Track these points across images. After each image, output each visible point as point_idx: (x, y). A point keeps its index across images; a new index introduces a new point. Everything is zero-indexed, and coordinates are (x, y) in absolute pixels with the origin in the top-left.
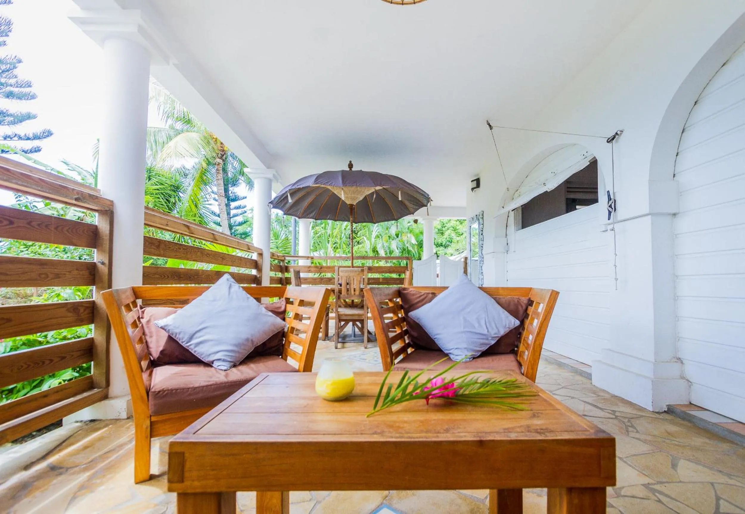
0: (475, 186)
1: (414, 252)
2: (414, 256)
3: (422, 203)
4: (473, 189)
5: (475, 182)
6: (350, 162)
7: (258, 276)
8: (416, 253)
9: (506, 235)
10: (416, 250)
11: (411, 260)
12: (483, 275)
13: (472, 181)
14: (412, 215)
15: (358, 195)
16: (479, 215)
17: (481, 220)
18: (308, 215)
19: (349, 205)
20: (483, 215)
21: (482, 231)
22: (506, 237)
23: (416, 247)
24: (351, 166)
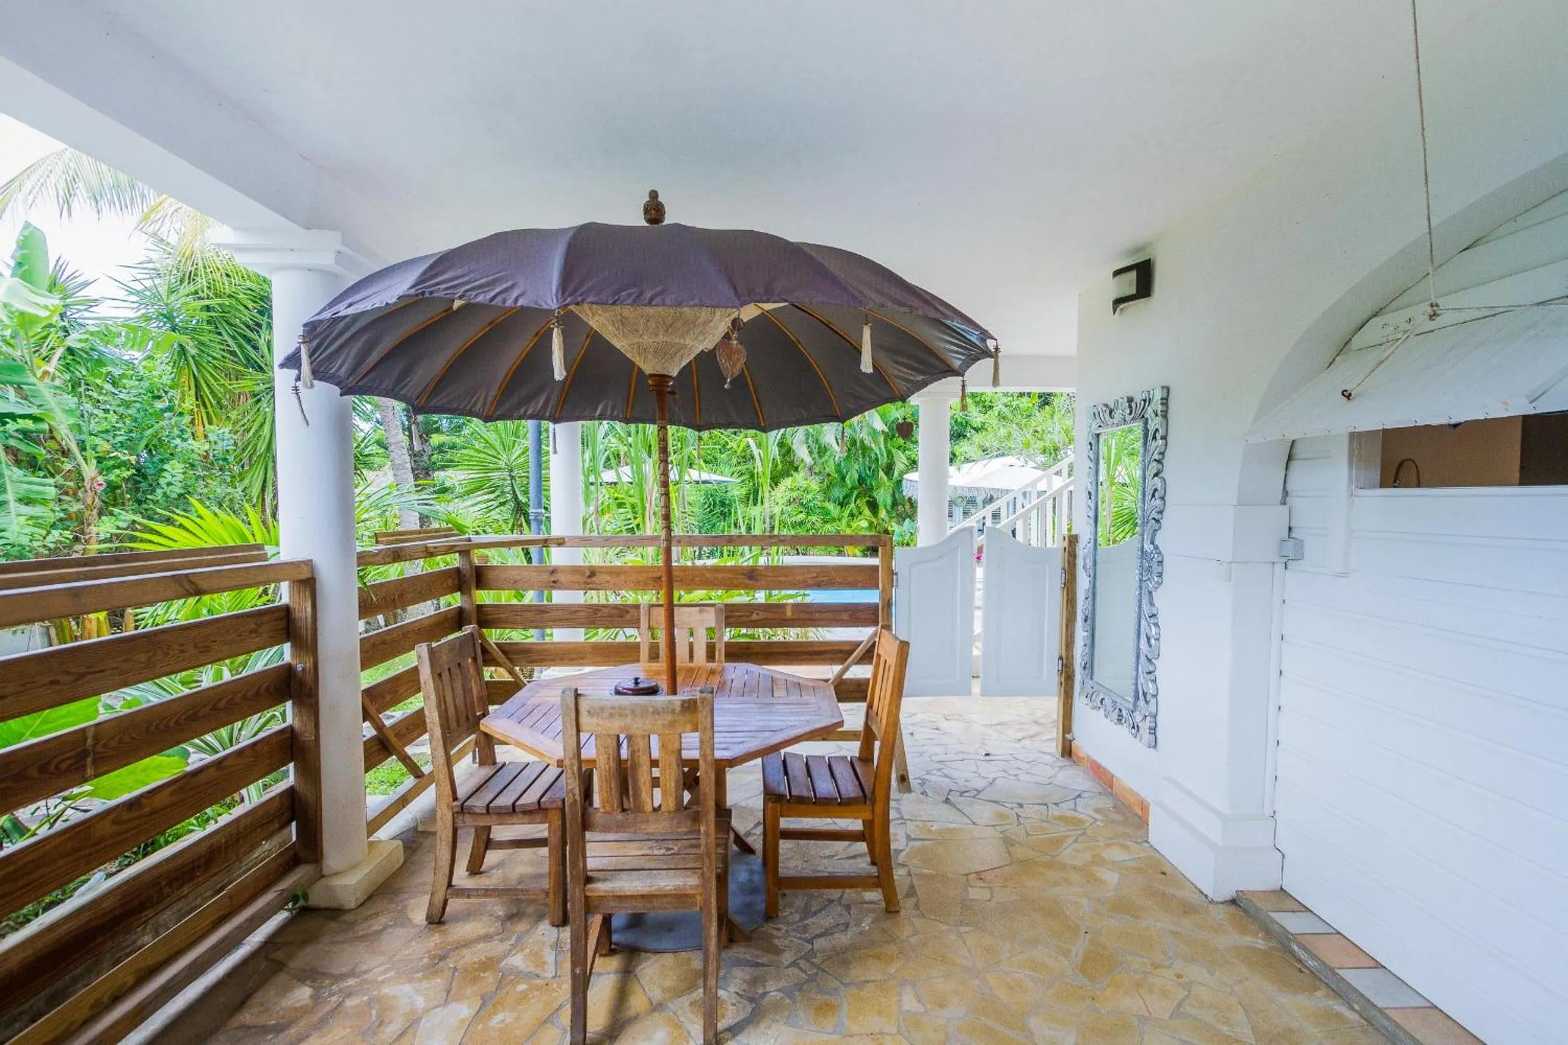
0: (1133, 290)
1: (878, 452)
2: (877, 459)
3: (943, 362)
4: (1118, 302)
5: (1133, 275)
6: (654, 195)
7: (299, 668)
8: (882, 455)
9: (1286, 493)
10: (882, 446)
11: (888, 547)
12: (1156, 625)
13: (1117, 273)
14: (900, 403)
15: (682, 336)
16: (1147, 401)
17: (1154, 423)
18: (518, 406)
19: (652, 376)
20: (1165, 401)
21: (1159, 462)
22: (1284, 503)
23: (882, 439)
24: (654, 210)
